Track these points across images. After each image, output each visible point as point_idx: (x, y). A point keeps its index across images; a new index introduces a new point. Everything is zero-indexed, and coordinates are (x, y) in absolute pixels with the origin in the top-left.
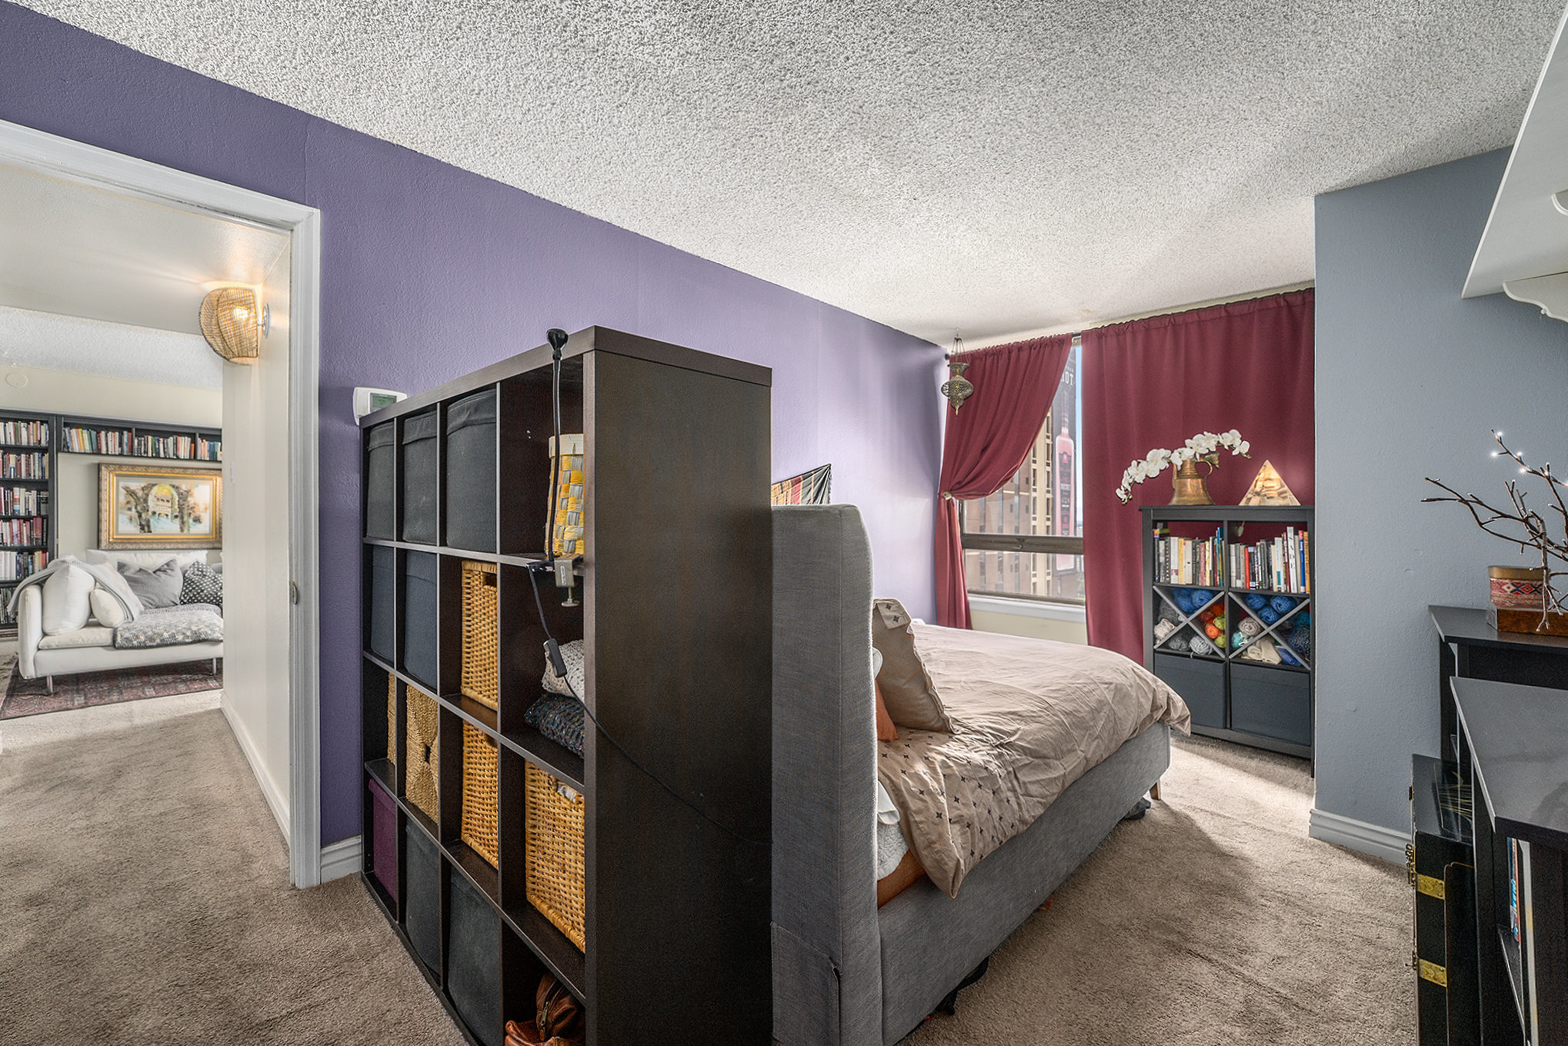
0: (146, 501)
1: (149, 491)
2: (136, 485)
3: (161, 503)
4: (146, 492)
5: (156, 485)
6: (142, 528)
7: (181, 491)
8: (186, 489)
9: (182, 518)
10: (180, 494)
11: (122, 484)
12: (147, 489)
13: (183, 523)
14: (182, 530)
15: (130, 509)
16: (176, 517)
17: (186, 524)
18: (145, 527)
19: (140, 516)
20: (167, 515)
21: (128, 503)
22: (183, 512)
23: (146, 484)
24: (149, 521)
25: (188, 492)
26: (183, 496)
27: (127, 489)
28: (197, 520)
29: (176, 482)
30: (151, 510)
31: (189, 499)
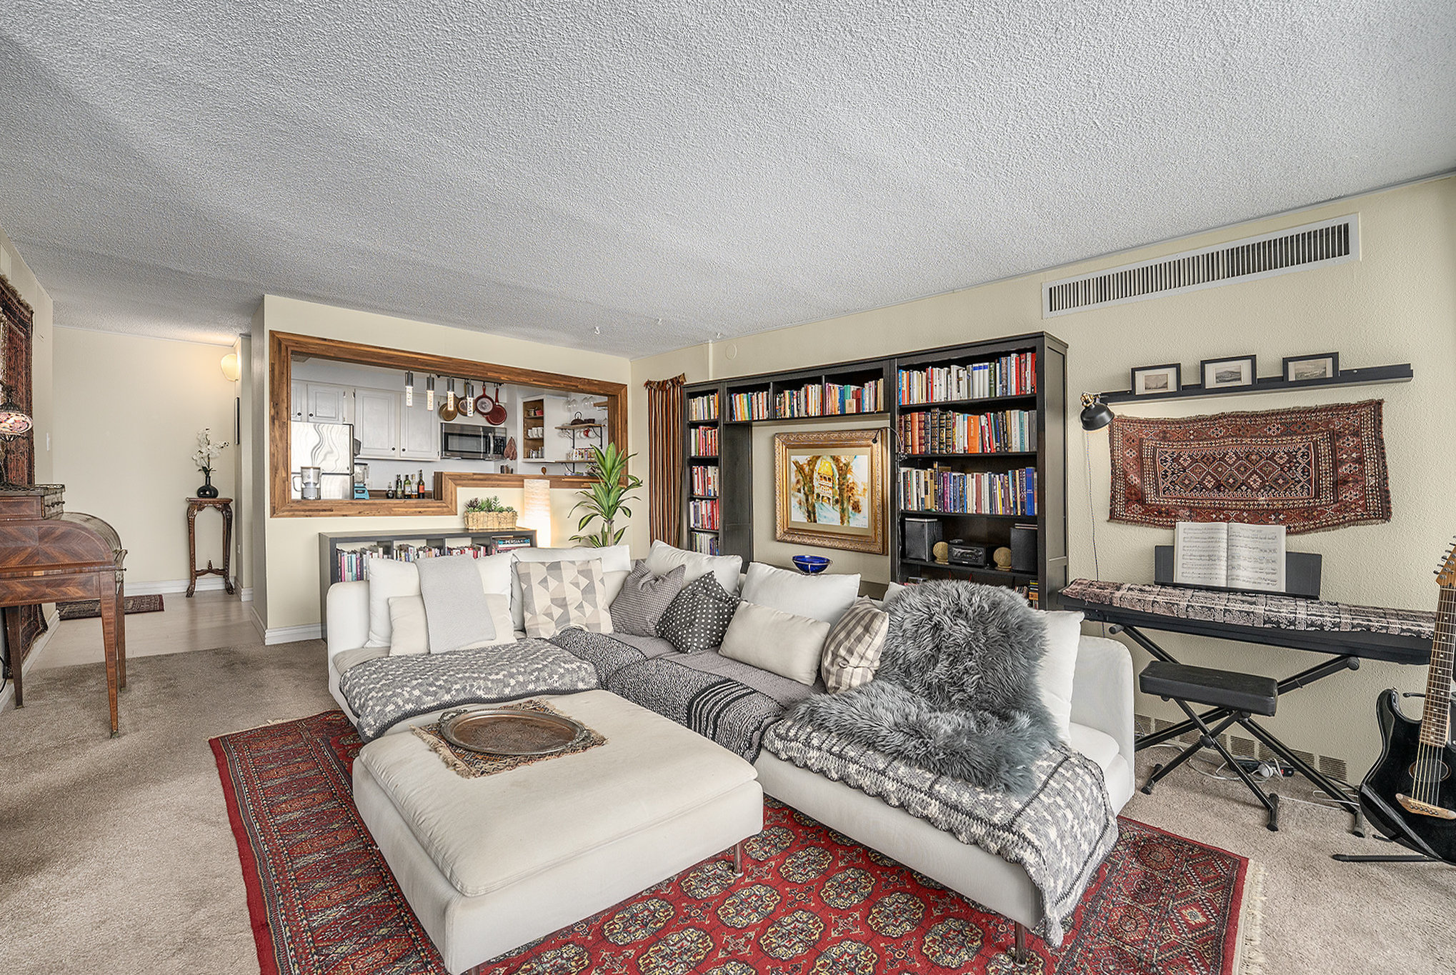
0: (811, 479)
1: (814, 466)
2: (803, 459)
3: (824, 482)
4: (811, 467)
5: (819, 457)
6: (809, 517)
7: (841, 465)
8: (844, 462)
9: (842, 504)
10: (840, 469)
11: (793, 458)
12: (813, 462)
13: (843, 510)
14: (842, 522)
15: (799, 491)
16: (837, 501)
17: (846, 512)
18: (811, 514)
19: (807, 500)
20: (829, 499)
21: (798, 482)
22: (844, 497)
23: (809, 457)
24: (814, 507)
25: (847, 465)
26: (844, 470)
27: (796, 463)
28: (856, 507)
29: (835, 452)
30: (816, 491)
31: (848, 476)
